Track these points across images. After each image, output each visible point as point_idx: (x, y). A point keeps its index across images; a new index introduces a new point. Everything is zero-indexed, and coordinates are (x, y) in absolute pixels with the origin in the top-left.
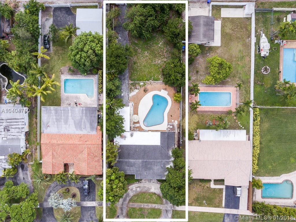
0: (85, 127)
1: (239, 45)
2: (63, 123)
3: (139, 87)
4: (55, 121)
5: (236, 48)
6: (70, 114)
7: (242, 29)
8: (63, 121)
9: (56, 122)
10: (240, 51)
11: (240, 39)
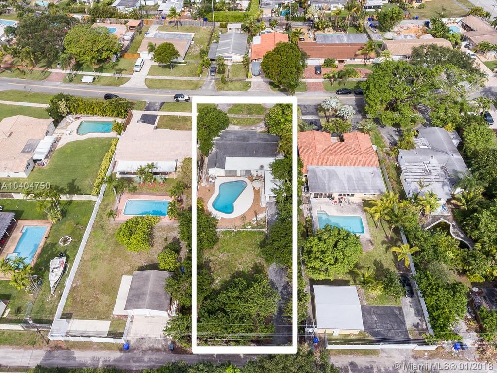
0: (323, 173)
1: (93, 277)
2: (353, 176)
3: (252, 223)
4: (365, 179)
5: (100, 272)
6: (346, 185)
7: (82, 300)
8: (354, 179)
9: (362, 178)
10: (95, 268)
11: (90, 286)
